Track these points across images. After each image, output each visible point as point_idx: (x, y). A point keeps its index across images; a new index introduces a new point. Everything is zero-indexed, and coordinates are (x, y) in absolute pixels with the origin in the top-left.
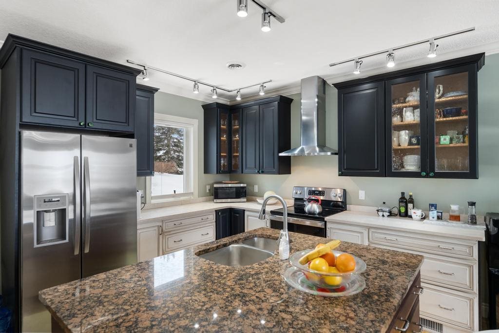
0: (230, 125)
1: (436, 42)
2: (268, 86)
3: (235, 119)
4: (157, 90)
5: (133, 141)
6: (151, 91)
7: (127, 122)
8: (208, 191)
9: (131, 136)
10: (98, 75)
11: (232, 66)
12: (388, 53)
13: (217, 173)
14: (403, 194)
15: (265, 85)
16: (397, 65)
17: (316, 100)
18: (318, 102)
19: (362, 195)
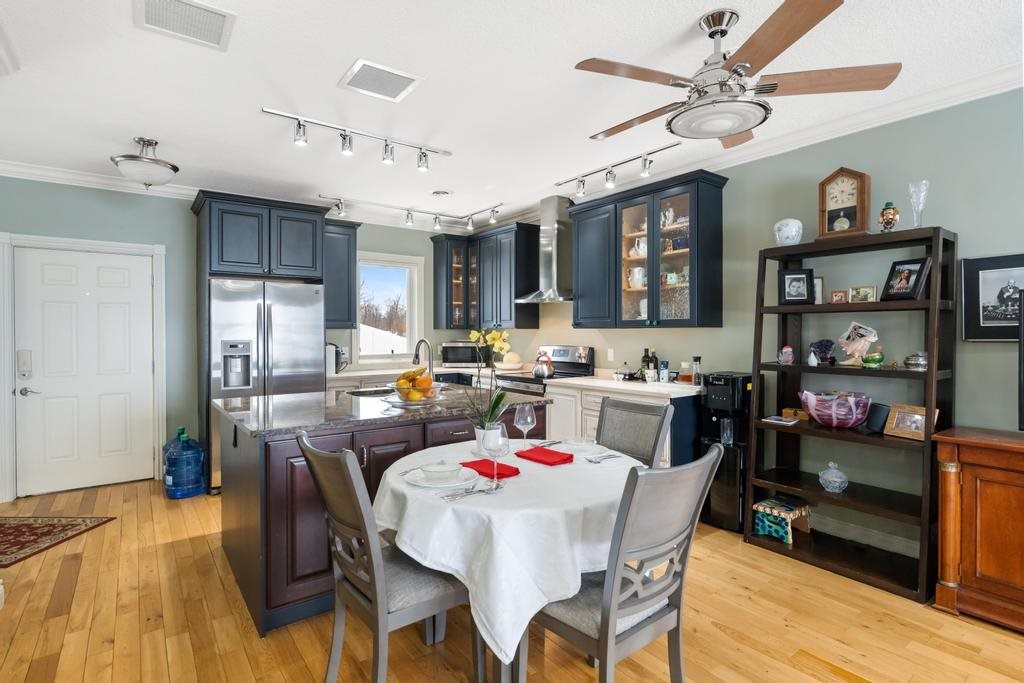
0: (467, 264)
1: (650, 158)
2: (502, 210)
3: (473, 255)
4: (359, 225)
5: (320, 287)
6: (352, 227)
7: (314, 266)
8: (439, 353)
9: (319, 281)
10: (282, 218)
11: (437, 193)
12: (606, 171)
13: (447, 328)
14: (647, 350)
15: (496, 209)
16: (616, 187)
17: (556, 226)
18: (558, 229)
19: (611, 355)
